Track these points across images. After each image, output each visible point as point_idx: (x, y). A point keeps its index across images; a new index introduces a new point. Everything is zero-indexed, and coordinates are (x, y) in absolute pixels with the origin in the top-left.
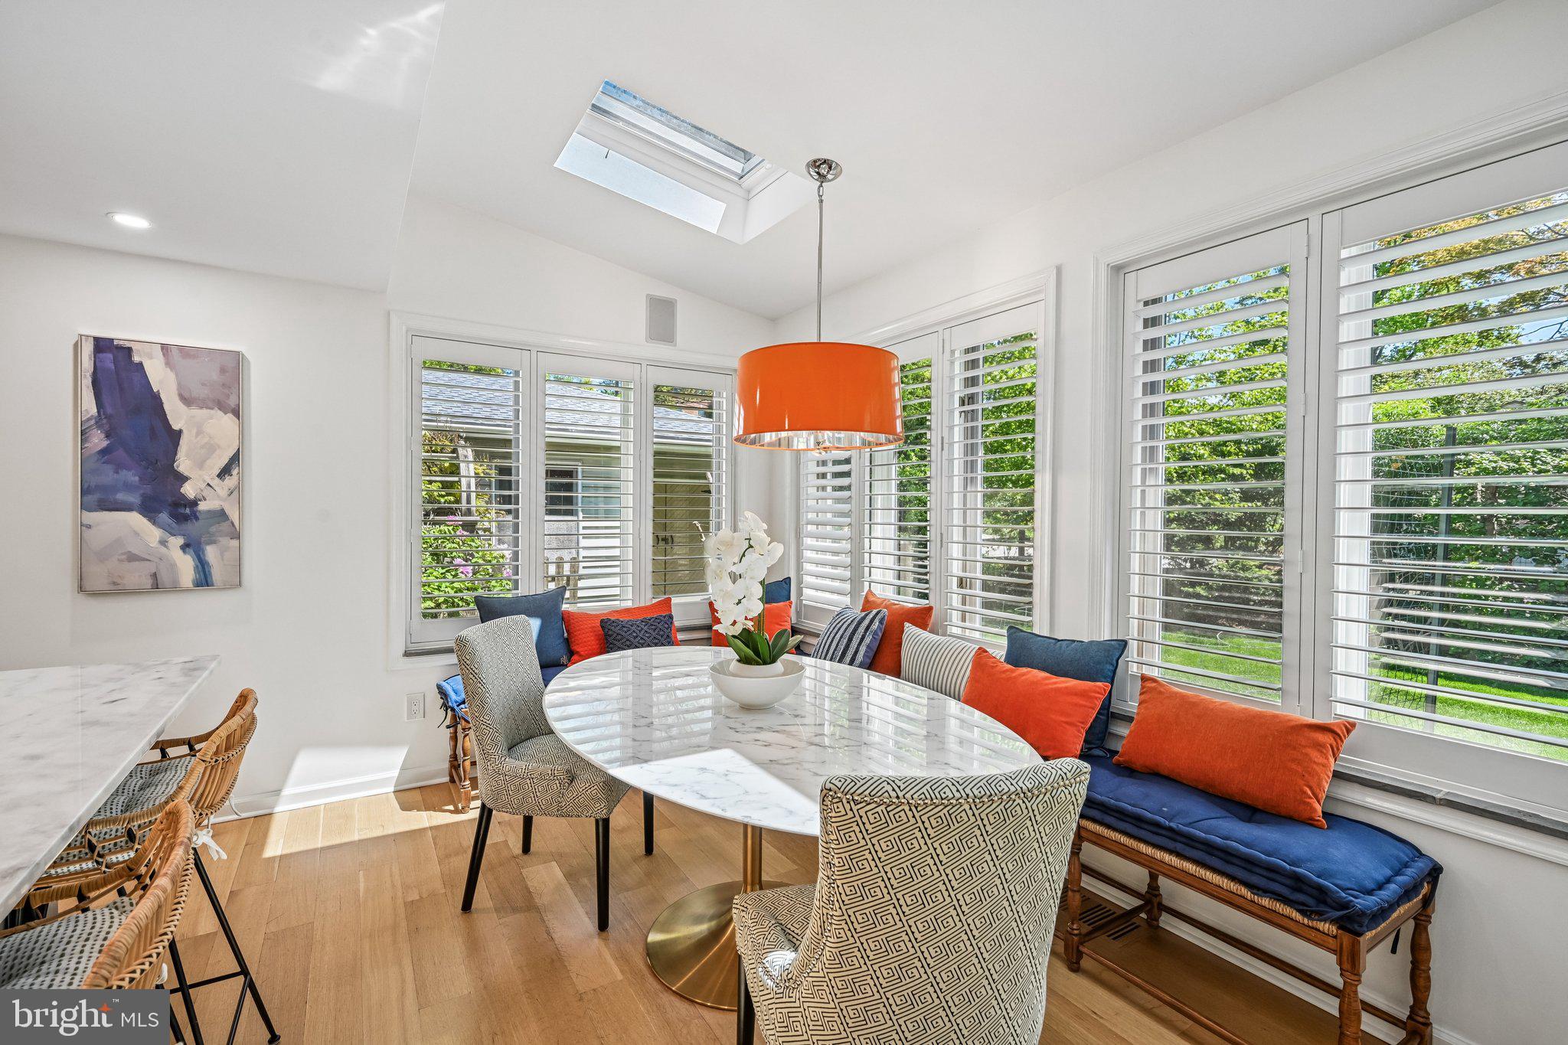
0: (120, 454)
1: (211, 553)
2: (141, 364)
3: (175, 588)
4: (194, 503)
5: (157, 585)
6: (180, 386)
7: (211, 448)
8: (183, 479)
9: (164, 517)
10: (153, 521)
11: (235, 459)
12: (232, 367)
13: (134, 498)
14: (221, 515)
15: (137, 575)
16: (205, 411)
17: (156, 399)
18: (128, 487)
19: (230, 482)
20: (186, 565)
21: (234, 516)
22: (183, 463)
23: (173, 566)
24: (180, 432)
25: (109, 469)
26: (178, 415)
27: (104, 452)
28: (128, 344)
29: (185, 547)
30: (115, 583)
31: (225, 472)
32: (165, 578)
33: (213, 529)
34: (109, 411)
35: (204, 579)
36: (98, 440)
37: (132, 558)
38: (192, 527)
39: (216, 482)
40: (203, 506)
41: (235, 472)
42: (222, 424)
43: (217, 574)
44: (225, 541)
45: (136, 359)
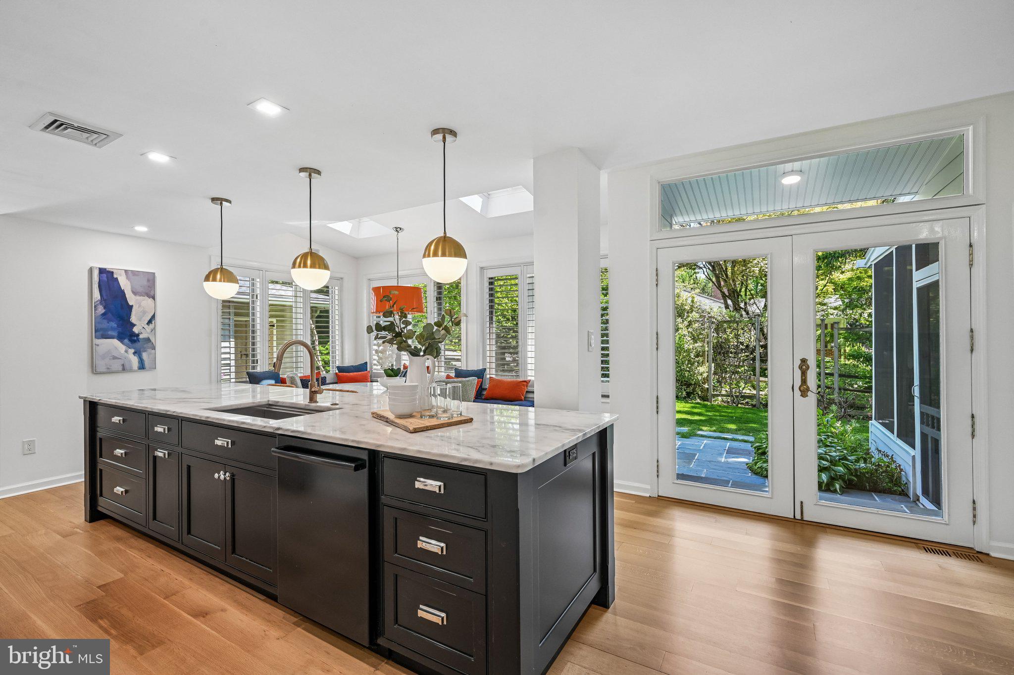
0: (110, 315)
1: (145, 356)
2: (117, 279)
3: (131, 370)
4: (138, 335)
5: (124, 369)
6: (132, 288)
7: (144, 312)
8: (134, 325)
9: (126, 341)
10: (122, 342)
11: (153, 317)
12: (151, 278)
13: (115, 334)
14: (148, 340)
15: (117, 365)
16: (141, 297)
17: (123, 292)
18: (113, 329)
19: (151, 326)
20: (135, 360)
21: (153, 340)
22: (133, 319)
23: (130, 361)
24: (132, 306)
25: (105, 321)
26: (131, 299)
27: (103, 314)
28: (112, 270)
29: (134, 353)
30: (108, 369)
31: (150, 322)
32: (127, 366)
33: (145, 346)
34: (105, 298)
35: (142, 367)
36: (101, 310)
37: (115, 358)
38: (137, 345)
39: (146, 326)
40: (141, 336)
41: (153, 322)
42: (147, 302)
43: (147, 364)
44: (149, 350)
45: (115, 276)
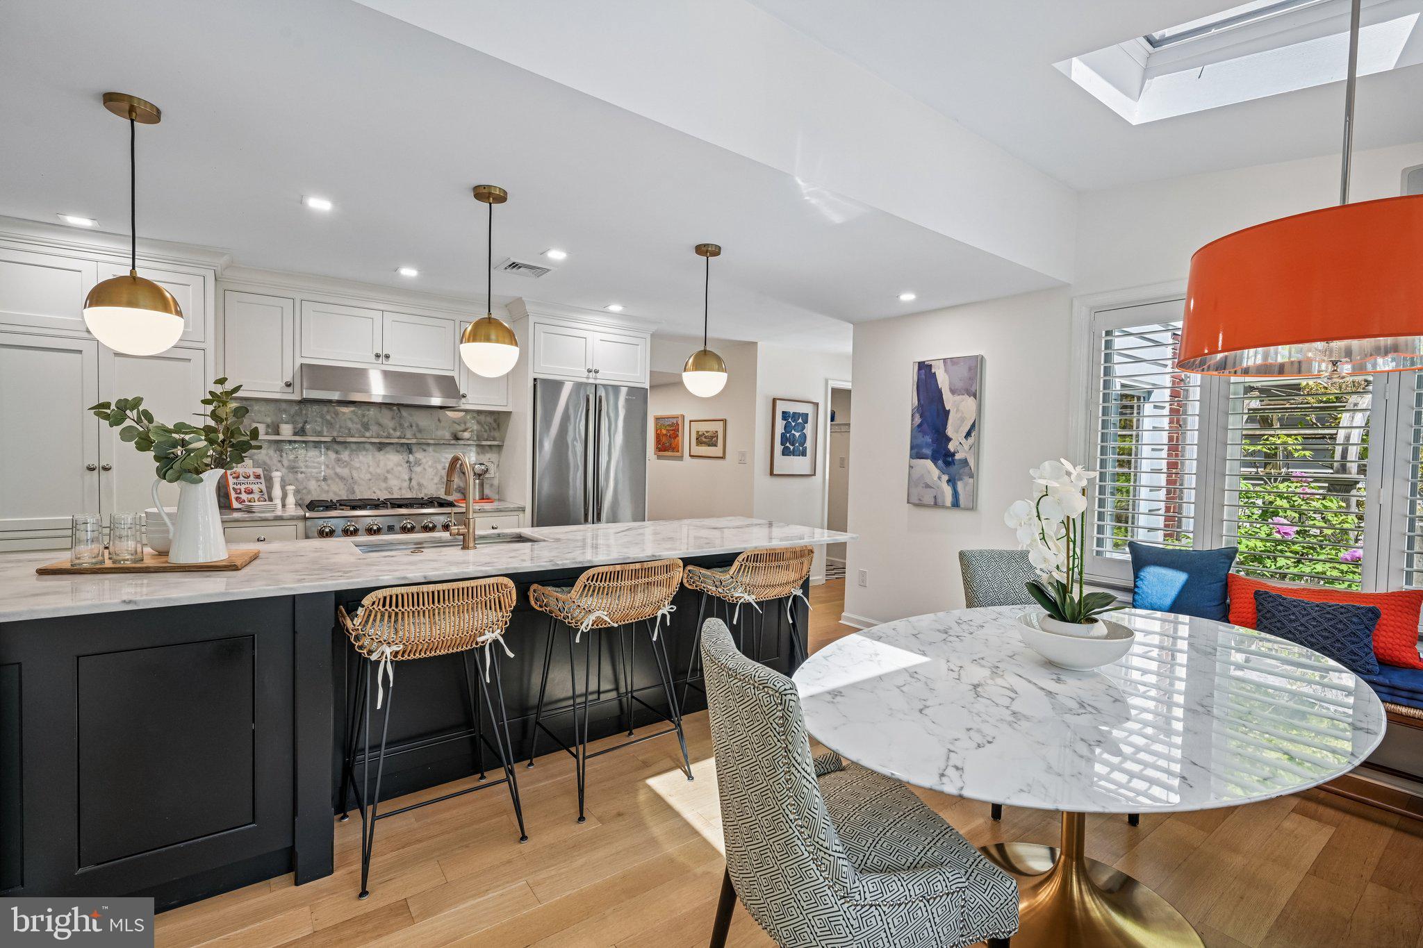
0: (925, 426)
1: (960, 486)
2: (935, 373)
3: (944, 507)
4: (953, 455)
5: (936, 504)
6: (950, 383)
7: (963, 420)
8: (949, 440)
9: (940, 462)
10: (935, 464)
11: (974, 426)
12: (975, 366)
13: (928, 452)
14: (965, 462)
15: (928, 499)
16: (961, 396)
17: (940, 392)
18: (927, 445)
19: (971, 440)
20: (949, 493)
21: (972, 463)
22: (950, 431)
23: (943, 493)
24: (949, 411)
25: (920, 435)
26: (949, 401)
27: (920, 426)
28: (930, 363)
29: (948, 481)
30: (920, 500)
31: (968, 434)
32: (939, 501)
33: (961, 471)
34: (922, 402)
35: (956, 504)
36: (918, 420)
37: (927, 486)
38: (953, 469)
39: (964, 441)
40: (957, 457)
41: (973, 435)
42: (969, 403)
43: (962, 500)
44: (966, 479)
45: (933, 371)
